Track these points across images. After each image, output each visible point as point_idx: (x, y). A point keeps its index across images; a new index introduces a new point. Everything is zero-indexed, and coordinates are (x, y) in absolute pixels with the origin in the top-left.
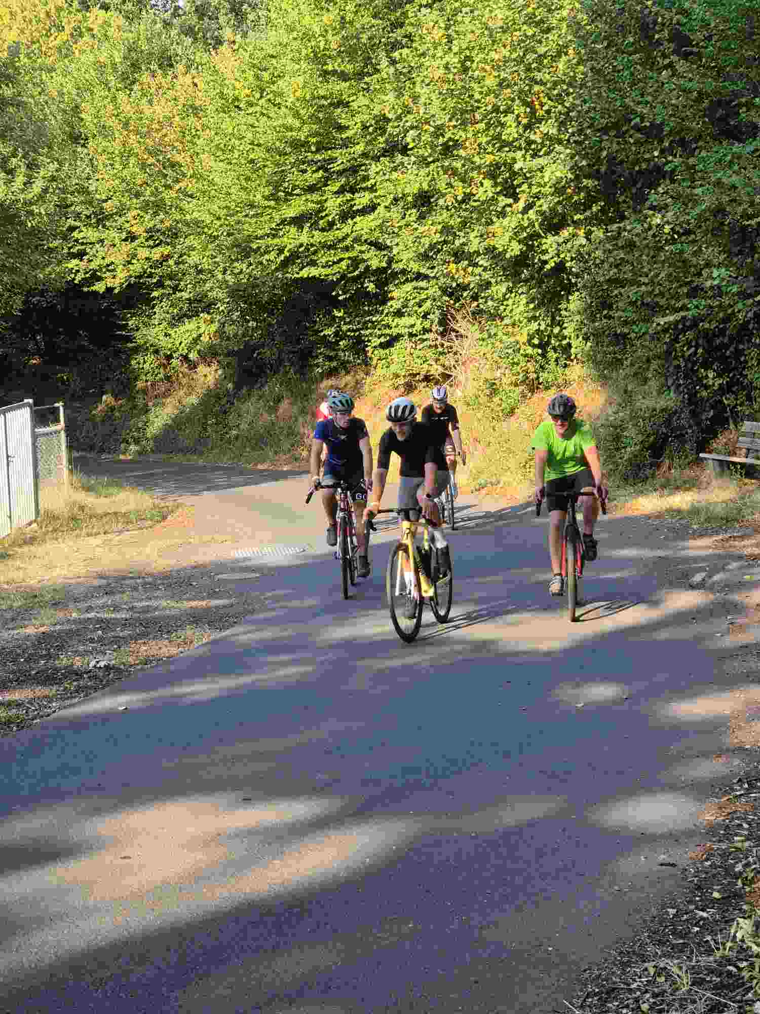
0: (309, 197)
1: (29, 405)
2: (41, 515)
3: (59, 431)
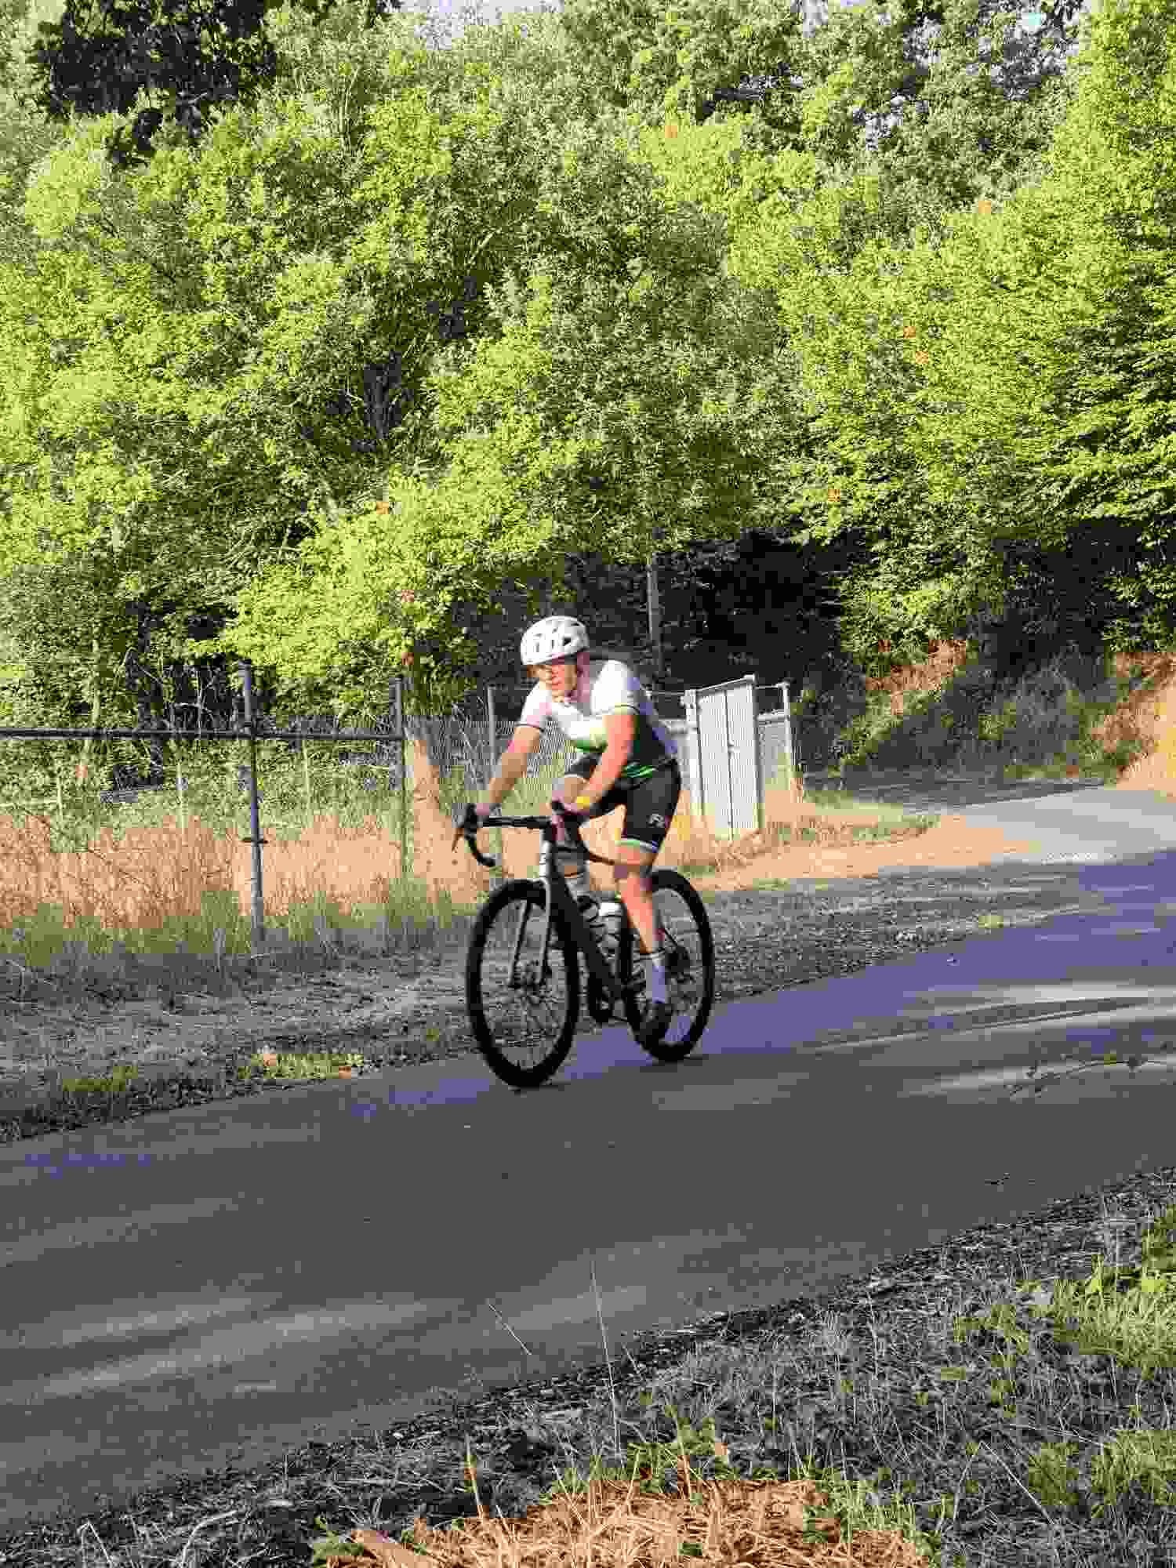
0: (1105, 407)
1: (748, 682)
2: (765, 826)
3: (781, 720)
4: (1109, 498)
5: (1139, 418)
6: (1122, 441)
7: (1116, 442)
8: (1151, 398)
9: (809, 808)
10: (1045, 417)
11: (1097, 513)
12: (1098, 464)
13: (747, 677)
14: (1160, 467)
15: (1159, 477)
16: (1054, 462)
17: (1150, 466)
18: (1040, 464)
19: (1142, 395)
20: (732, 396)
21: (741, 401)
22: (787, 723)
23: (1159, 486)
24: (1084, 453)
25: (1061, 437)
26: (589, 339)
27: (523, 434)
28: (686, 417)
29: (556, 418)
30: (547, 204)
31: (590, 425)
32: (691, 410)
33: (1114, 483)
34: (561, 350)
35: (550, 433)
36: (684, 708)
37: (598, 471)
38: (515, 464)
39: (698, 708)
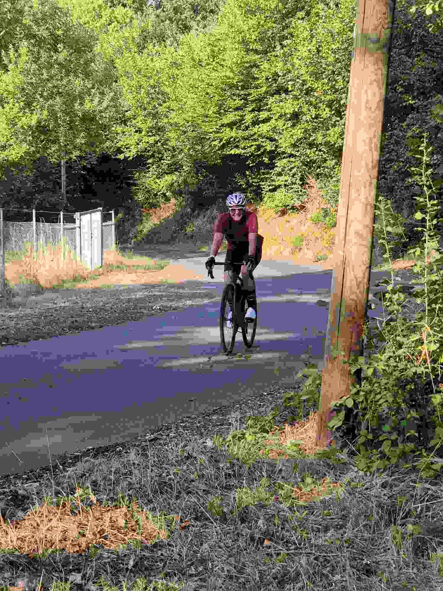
0: (236, 113)
1: (100, 211)
2: (104, 264)
3: (112, 225)
4: (237, 147)
5: (249, 118)
6: (242, 126)
7: (240, 126)
8: (253, 110)
9: (120, 258)
10: (215, 115)
11: (232, 152)
12: (233, 134)
13: (99, 208)
14: (256, 137)
15: (255, 140)
16: (218, 132)
17: (252, 136)
18: (211, 133)
19: (250, 109)
20: (96, 100)
21: (100, 103)
22: (113, 227)
23: (255, 143)
24: (228, 129)
25: (220, 123)
26: (42, 75)
27: (16, 110)
28: (79, 107)
29: (28, 104)
30: (27, 21)
31: (42, 108)
32: (81, 104)
33: (238, 142)
34: (31, 78)
35: (26, 111)
36: (75, 219)
37: (44, 127)
38: (12, 123)
39: (80, 220)
